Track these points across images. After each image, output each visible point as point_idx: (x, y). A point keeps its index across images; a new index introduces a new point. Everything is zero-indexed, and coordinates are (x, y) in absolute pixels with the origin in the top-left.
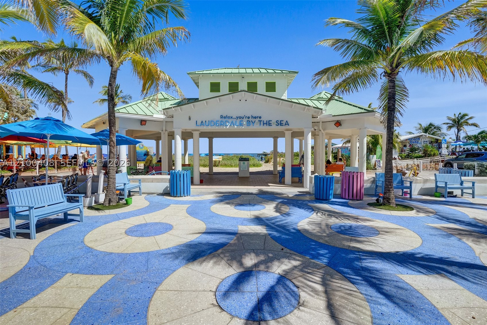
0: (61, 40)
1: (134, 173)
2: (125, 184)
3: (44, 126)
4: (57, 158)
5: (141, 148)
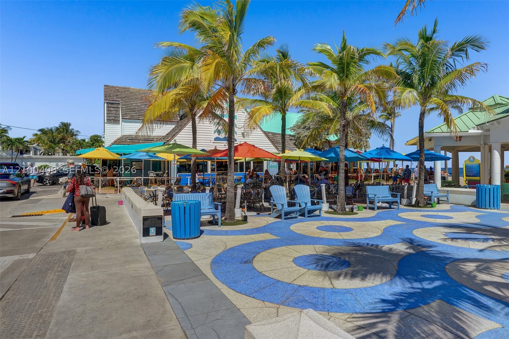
0: (390, 62)
1: (447, 186)
2: (432, 192)
3: (381, 153)
4: (386, 172)
5: (472, 161)
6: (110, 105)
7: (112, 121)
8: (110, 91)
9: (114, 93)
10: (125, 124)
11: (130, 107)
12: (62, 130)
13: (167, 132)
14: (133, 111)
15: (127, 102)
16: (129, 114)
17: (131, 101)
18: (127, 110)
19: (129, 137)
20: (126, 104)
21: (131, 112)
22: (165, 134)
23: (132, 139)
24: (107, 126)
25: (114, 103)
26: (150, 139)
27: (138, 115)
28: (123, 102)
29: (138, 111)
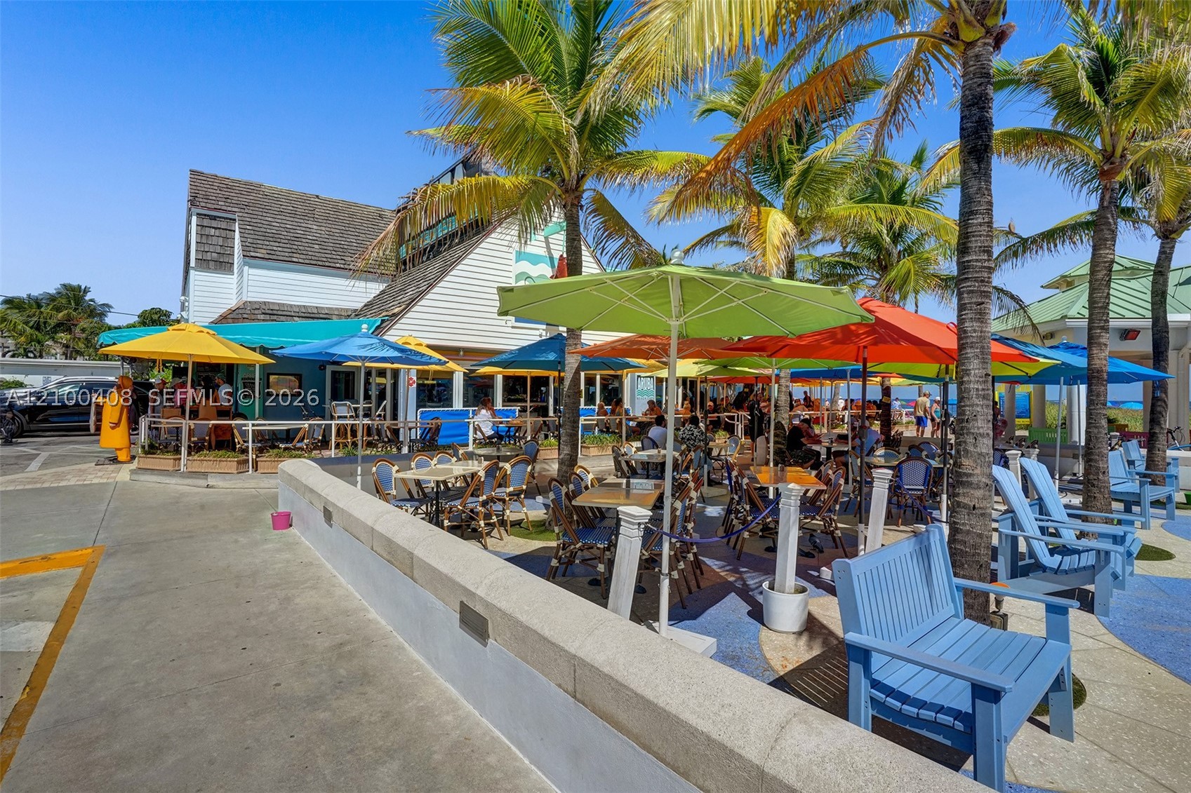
6: (206, 222)
7: (212, 264)
8: (209, 186)
9: (218, 192)
10: (253, 271)
11: (265, 230)
12: (64, 301)
13: (366, 300)
14: (274, 239)
15: (256, 217)
16: (264, 247)
17: (268, 215)
18: (257, 237)
19: (264, 307)
20: (254, 221)
21: (268, 243)
22: (359, 306)
23: (270, 312)
24: (197, 278)
25: (220, 217)
26: (321, 316)
27: (290, 250)
28: (246, 215)
29: (287, 241)
